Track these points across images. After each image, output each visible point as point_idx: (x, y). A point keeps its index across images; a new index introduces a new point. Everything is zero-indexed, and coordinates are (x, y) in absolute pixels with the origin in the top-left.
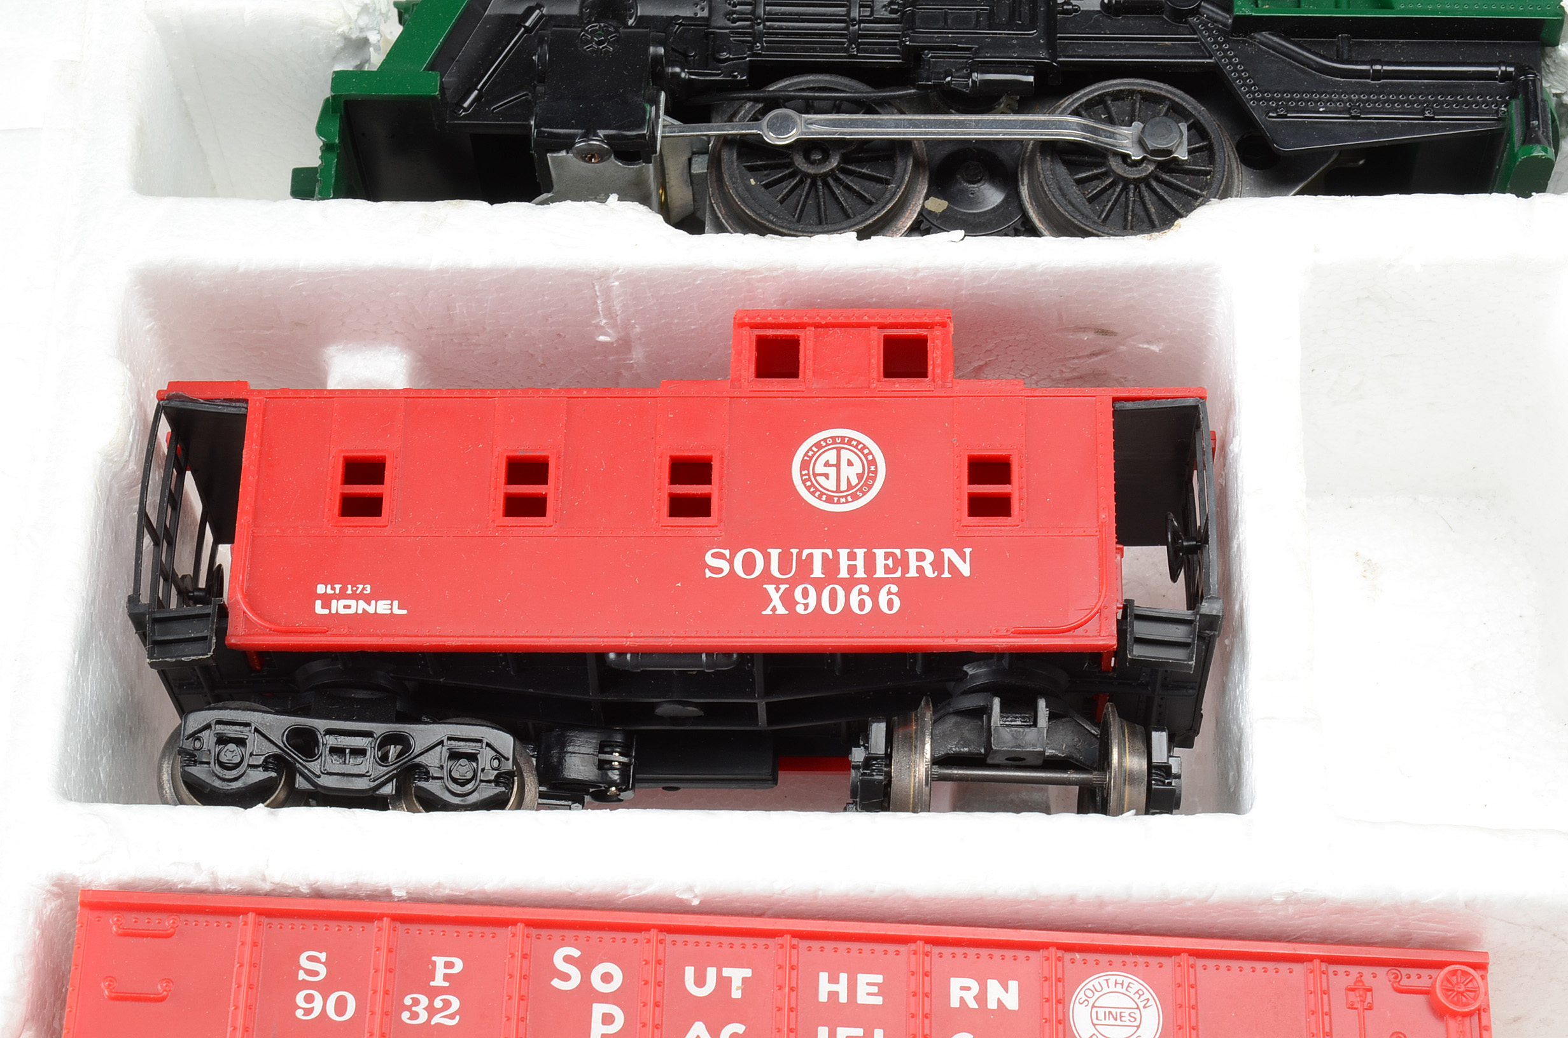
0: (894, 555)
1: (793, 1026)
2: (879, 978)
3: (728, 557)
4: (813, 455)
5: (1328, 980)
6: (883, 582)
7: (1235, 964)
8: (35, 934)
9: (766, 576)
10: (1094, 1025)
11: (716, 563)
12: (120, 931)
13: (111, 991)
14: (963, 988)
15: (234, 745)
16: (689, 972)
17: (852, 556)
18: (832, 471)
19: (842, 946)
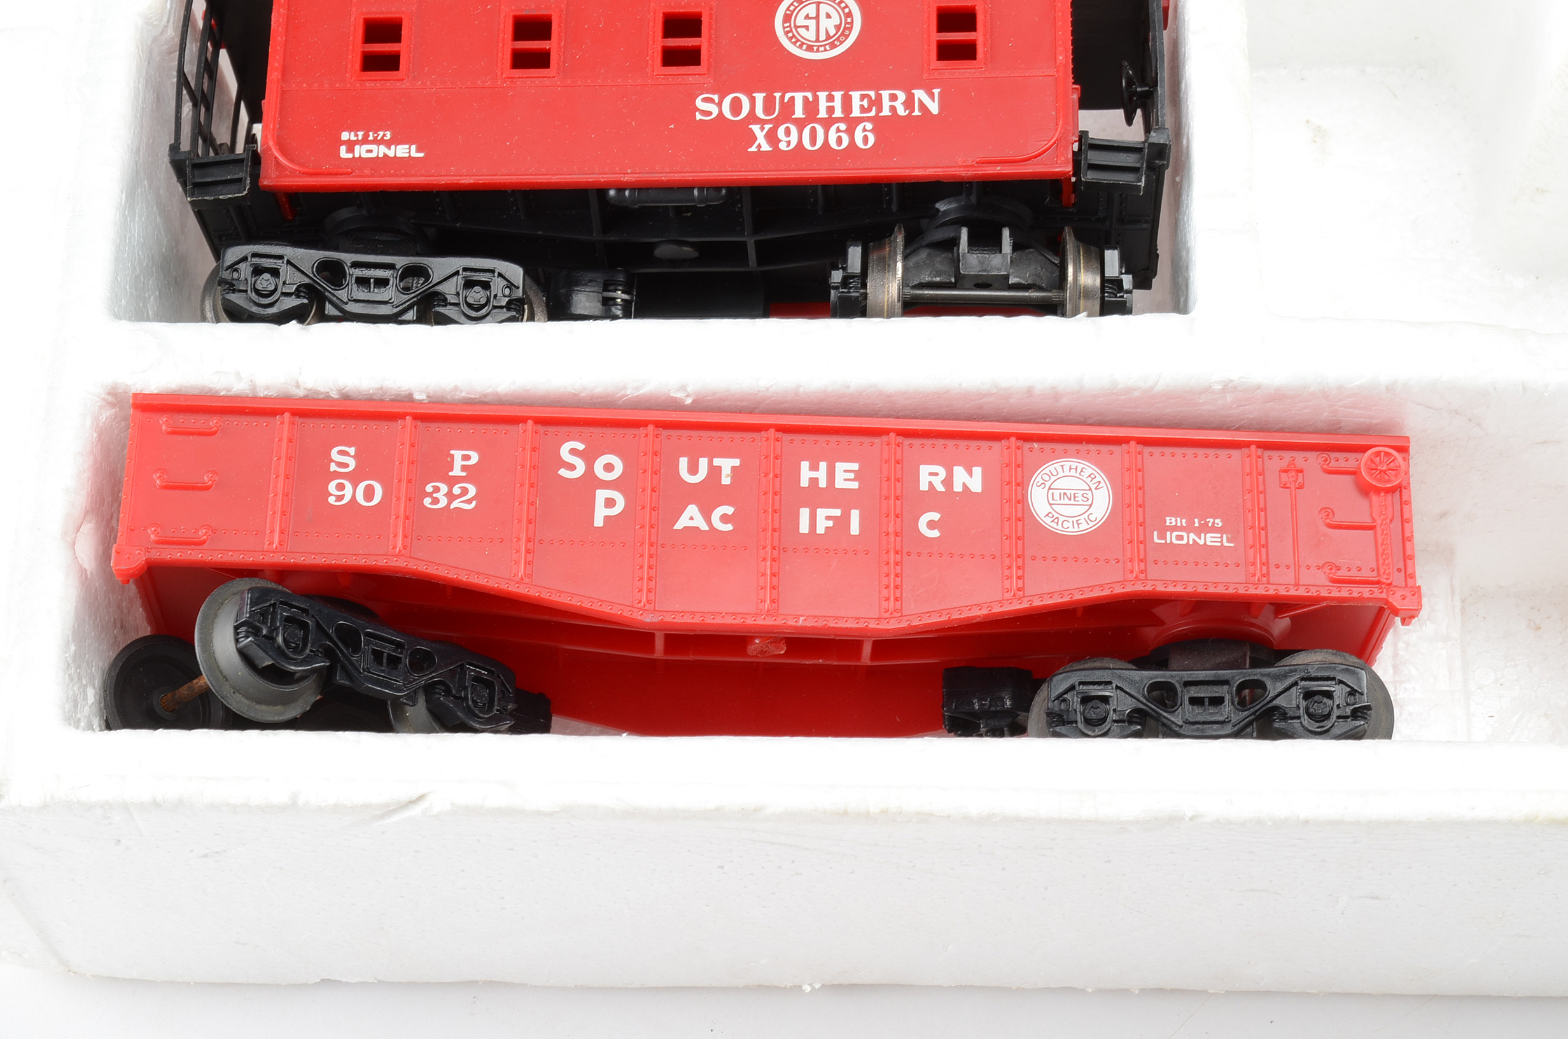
0: (869, 96)
1: (777, 507)
2: (855, 466)
3: (717, 101)
4: (794, 10)
5: (1263, 463)
6: (859, 120)
7: (1179, 451)
8: (93, 436)
9: (752, 117)
10: (1051, 504)
11: (706, 106)
12: (169, 429)
13: (162, 481)
14: (931, 474)
15: (269, 275)
16: (683, 462)
17: (830, 98)
18: (812, 24)
19: (822, 439)
